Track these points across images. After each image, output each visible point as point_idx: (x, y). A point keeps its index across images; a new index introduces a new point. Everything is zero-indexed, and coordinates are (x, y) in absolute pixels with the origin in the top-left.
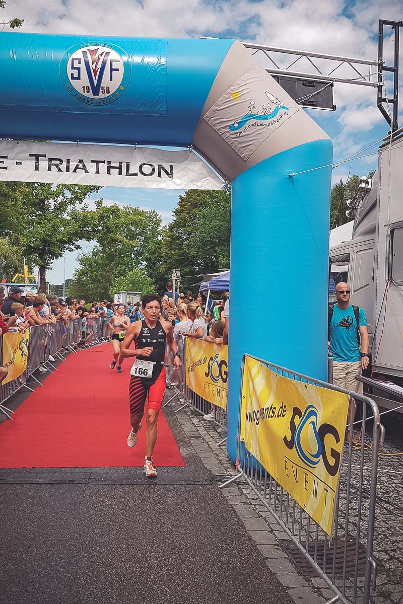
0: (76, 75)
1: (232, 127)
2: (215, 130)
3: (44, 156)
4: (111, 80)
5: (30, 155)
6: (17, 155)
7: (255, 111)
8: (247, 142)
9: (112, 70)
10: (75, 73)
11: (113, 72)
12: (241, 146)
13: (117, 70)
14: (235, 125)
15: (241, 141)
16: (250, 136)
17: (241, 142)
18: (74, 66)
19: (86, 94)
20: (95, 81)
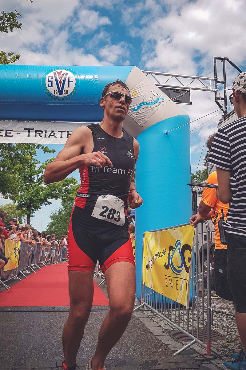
0: (50, 85)
1: (134, 109)
3: (33, 129)
4: (69, 87)
5: (25, 129)
6: (18, 129)
7: (145, 101)
8: (143, 116)
9: (69, 81)
10: (50, 83)
11: (70, 83)
13: (72, 82)
16: (144, 113)
17: (139, 117)
19: (55, 95)
20: (61, 88)
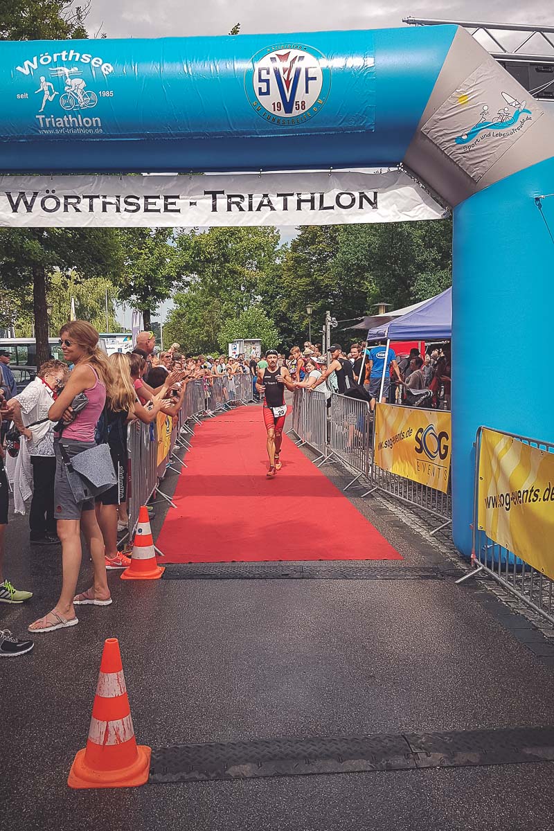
0: (264, 90)
1: (459, 140)
2: (436, 145)
3: (222, 192)
4: (307, 92)
5: (206, 193)
6: (191, 193)
7: (488, 118)
8: (480, 157)
9: (308, 79)
10: (264, 86)
11: (310, 82)
12: (470, 163)
13: (315, 79)
14: (463, 137)
15: (471, 157)
16: (484, 149)
17: (472, 159)
18: (262, 78)
19: (277, 113)
20: (288, 96)
